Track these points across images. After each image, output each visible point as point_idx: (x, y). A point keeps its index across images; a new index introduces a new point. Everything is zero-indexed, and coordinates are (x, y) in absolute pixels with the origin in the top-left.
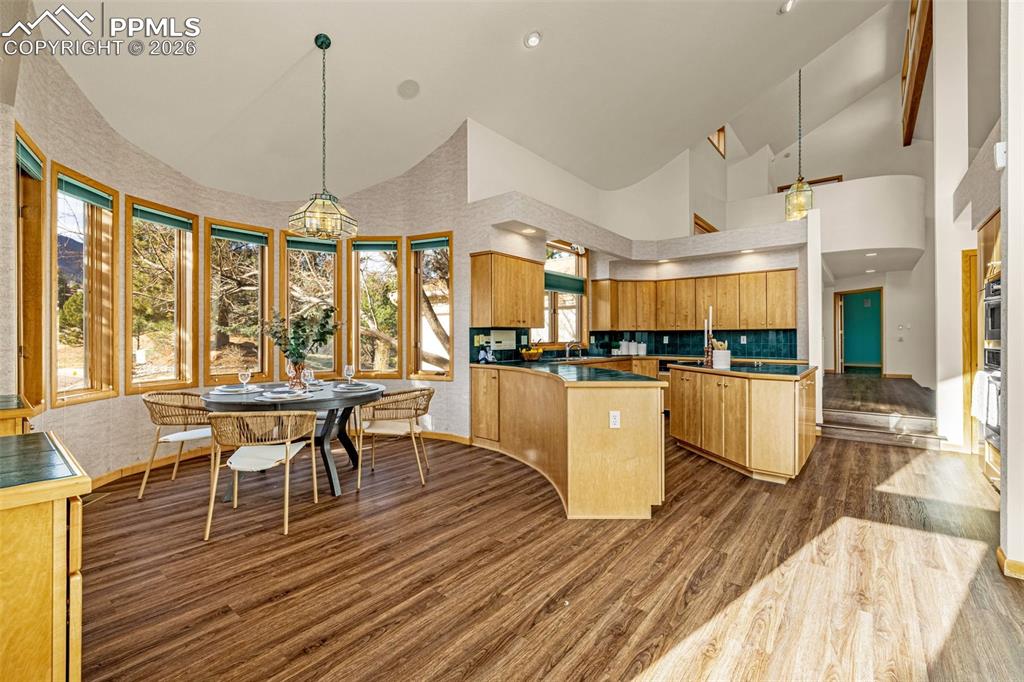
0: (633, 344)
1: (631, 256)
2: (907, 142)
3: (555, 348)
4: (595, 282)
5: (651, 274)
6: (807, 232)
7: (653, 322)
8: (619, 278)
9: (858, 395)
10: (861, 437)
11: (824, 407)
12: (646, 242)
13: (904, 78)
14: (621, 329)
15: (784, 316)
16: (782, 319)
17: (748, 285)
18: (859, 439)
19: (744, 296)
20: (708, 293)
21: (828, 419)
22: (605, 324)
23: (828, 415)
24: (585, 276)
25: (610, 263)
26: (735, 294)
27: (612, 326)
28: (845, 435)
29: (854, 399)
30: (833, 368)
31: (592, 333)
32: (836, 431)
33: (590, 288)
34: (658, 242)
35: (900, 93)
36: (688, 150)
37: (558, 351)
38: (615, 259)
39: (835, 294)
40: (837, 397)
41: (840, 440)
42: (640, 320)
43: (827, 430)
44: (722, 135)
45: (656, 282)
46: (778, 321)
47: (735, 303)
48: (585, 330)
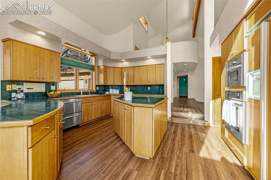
0: (114, 90)
1: (111, 57)
2: (194, 37)
3: (77, 91)
4: (98, 66)
5: (120, 65)
6: (167, 50)
7: (120, 82)
8: (108, 66)
9: (182, 105)
10: (182, 122)
11: (172, 111)
12: (117, 53)
13: (193, 19)
14: (108, 84)
15: (160, 80)
16: (160, 81)
17: (150, 70)
18: (182, 123)
19: (148, 73)
20: (138, 72)
21: (173, 115)
22: (102, 83)
23: (173, 114)
24: (94, 64)
25: (103, 59)
26: (146, 73)
27: (104, 83)
28: (178, 121)
29: (181, 107)
30: (176, 96)
31: (97, 86)
32: (175, 120)
33: (96, 69)
34: (121, 53)
35: (192, 22)
36: (132, 23)
37: (78, 93)
38: (105, 58)
39: (177, 77)
40: (177, 106)
41: (176, 123)
42: (116, 81)
43: (172, 119)
44: (147, 25)
45: (121, 68)
46: (158, 82)
47: (146, 75)
48: (94, 84)
